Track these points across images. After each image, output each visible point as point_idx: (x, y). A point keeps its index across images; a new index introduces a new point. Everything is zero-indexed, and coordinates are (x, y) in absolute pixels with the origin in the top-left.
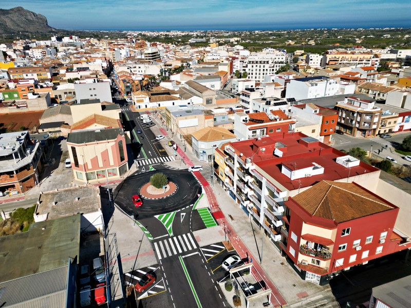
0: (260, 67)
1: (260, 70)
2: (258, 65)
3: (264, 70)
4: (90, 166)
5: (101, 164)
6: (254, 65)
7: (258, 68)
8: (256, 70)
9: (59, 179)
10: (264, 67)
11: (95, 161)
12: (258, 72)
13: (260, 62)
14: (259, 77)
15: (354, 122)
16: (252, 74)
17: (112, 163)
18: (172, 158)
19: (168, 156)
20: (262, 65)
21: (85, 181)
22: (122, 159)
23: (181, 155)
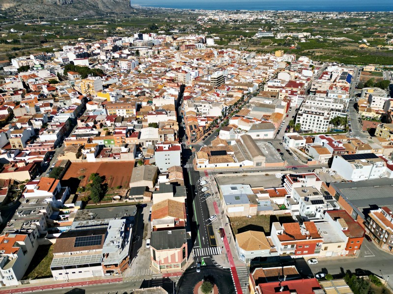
0: (315, 117)
1: (314, 120)
2: (313, 116)
3: (318, 120)
4: (163, 262)
5: (170, 261)
6: (309, 115)
7: (313, 118)
8: (311, 119)
9: (142, 262)
10: (319, 118)
11: (166, 260)
12: (312, 121)
13: (316, 113)
14: (313, 126)
15: (382, 236)
16: (306, 122)
17: (177, 260)
18: (219, 249)
19: (216, 247)
20: (317, 116)
21: (159, 269)
22: (184, 257)
23: (226, 249)
